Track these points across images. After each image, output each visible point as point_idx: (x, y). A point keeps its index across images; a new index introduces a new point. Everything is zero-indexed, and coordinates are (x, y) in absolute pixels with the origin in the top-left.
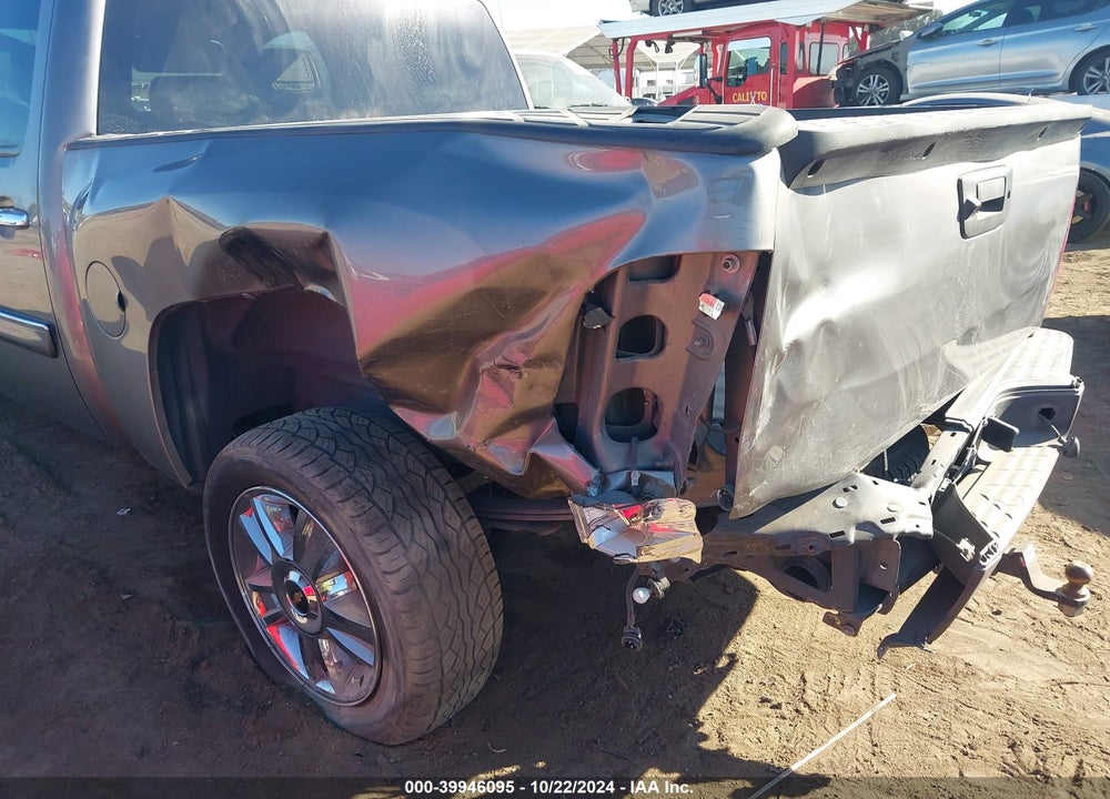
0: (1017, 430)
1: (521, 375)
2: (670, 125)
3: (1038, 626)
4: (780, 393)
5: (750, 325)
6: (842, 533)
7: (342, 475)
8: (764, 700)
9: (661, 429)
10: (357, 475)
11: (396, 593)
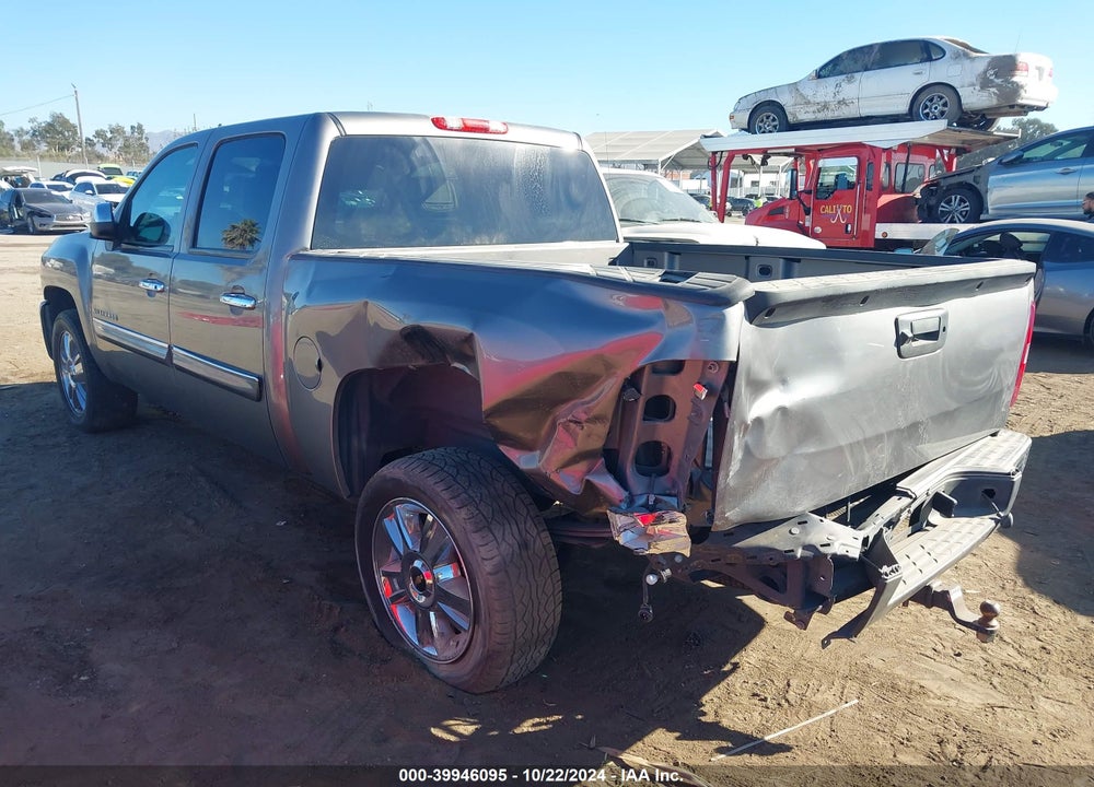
0: (955, 502)
1: (583, 427)
2: (679, 285)
3: (989, 667)
4: (747, 451)
5: (726, 405)
6: (792, 551)
7: (460, 491)
8: (755, 695)
9: (672, 469)
10: (470, 492)
11: (490, 574)
